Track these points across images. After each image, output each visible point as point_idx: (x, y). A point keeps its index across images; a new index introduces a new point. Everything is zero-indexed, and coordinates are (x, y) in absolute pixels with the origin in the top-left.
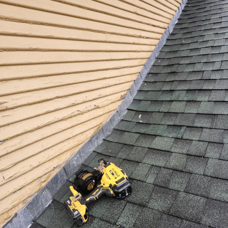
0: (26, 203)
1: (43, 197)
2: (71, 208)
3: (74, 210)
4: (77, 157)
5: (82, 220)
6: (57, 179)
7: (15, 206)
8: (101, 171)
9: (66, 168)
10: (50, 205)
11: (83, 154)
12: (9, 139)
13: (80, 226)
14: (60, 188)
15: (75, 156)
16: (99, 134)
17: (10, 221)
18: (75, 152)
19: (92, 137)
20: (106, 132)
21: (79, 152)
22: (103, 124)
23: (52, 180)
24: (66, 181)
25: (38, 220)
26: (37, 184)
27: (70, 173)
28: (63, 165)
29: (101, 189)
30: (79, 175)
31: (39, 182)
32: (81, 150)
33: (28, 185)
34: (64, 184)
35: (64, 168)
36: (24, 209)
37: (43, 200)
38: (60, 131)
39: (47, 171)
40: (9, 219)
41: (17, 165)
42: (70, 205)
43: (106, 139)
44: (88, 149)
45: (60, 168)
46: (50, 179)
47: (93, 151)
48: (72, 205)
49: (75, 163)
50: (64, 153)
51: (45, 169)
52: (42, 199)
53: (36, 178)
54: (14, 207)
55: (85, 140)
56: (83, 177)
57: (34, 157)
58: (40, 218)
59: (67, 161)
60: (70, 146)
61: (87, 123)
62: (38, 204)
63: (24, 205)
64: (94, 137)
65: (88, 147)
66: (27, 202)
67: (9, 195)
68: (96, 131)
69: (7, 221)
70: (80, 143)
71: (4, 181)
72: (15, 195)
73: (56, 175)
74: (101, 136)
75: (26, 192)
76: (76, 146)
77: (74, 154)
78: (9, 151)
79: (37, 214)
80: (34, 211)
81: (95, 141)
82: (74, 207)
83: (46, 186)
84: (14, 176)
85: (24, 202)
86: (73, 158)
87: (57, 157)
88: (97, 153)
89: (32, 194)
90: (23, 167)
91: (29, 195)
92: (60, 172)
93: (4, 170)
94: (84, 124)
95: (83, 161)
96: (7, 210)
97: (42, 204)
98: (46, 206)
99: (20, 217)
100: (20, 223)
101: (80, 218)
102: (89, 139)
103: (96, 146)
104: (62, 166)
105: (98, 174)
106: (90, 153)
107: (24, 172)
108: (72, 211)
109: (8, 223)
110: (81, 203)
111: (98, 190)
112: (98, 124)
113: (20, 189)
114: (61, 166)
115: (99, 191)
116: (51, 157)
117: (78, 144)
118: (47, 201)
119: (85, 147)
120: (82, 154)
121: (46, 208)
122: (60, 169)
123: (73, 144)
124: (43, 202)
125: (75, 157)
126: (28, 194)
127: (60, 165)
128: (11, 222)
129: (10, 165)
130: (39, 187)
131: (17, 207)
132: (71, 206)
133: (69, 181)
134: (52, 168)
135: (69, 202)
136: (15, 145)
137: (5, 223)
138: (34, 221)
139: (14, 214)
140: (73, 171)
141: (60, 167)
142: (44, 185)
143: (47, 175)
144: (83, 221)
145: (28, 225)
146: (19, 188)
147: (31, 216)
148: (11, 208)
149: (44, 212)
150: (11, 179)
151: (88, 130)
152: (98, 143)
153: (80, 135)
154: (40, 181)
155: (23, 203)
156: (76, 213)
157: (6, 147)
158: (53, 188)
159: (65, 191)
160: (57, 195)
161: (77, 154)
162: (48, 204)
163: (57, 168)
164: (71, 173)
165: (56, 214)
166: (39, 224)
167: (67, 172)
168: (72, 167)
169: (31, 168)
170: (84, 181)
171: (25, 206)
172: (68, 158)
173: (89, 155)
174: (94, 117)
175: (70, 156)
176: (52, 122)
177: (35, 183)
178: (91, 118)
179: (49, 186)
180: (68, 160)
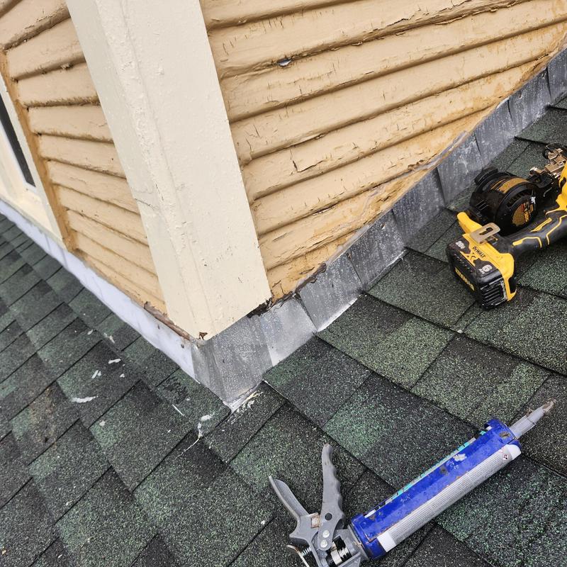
0: (344, 245)
1: (383, 240)
2: (471, 258)
3: (480, 263)
4: (470, 148)
5: (503, 292)
6: (417, 199)
7: (321, 245)
8: (555, 174)
9: (442, 173)
10: (400, 261)
11: (488, 144)
12: (305, 55)
13: (494, 307)
14: (423, 224)
15: (466, 143)
16: (537, 86)
17: (312, 280)
18: (465, 132)
19: (514, 92)
20: (557, 85)
21: (476, 135)
22: (551, 55)
23: (405, 197)
24: (438, 209)
25: (373, 290)
26: (370, 202)
27: (450, 188)
28: (434, 164)
29: (560, 219)
30: (484, 185)
31: (374, 198)
32: (483, 128)
33: (348, 198)
34: (434, 218)
35: (436, 172)
36: (341, 259)
37: (384, 247)
38: (429, 55)
39: (393, 172)
40: (310, 275)
41: (323, 139)
42: (467, 251)
43: (557, 106)
44: (502, 129)
45: (426, 169)
46: (399, 195)
47: (516, 138)
48: (472, 251)
49: (465, 163)
50: (436, 128)
51: (390, 165)
52: (380, 244)
53: (367, 185)
54: (318, 248)
55: (493, 99)
56: (499, 185)
57: (363, 124)
58: (377, 287)
59: (443, 155)
60: (454, 110)
61: (502, 45)
62: (371, 253)
63: (340, 248)
64: (520, 92)
65: (502, 123)
66: (346, 244)
67: (307, 216)
68: (527, 76)
69: (304, 278)
70: (481, 107)
71: (297, 177)
72: (320, 219)
73: (417, 186)
74: (540, 96)
75: (345, 217)
76: (468, 115)
77: (463, 136)
78: (307, 92)
79: (368, 279)
80: (363, 269)
81: (522, 108)
82: (477, 256)
83: (392, 211)
84: (317, 167)
85: (340, 242)
86: (460, 146)
87: (418, 139)
88: (528, 144)
89: (359, 225)
90: (336, 148)
91: (351, 227)
92: (424, 181)
93: (295, 146)
94: (495, 46)
95: (486, 164)
96: (303, 251)
97: (381, 255)
98: (389, 262)
99: (332, 274)
100: (331, 289)
101: (499, 282)
102: (508, 99)
103: (525, 124)
104: (429, 166)
105: (545, 183)
106: (507, 143)
107: (340, 162)
108: (474, 265)
109: (306, 282)
110: (497, 250)
111: (550, 220)
112: (535, 54)
113: (331, 206)
114: (427, 164)
115: (552, 223)
116: (405, 134)
117: (475, 109)
118: (392, 252)
119: (492, 121)
120: (483, 142)
121: (390, 266)
122: (425, 173)
123: (462, 108)
124: (384, 252)
125: (466, 147)
126: (350, 224)
127: (425, 162)
128: (314, 281)
129: (308, 134)
130: (374, 210)
131: (323, 251)
132: (470, 255)
133: (448, 210)
134: (405, 167)
135: (460, 244)
136: (319, 78)
137: (300, 282)
138: (363, 293)
139: (319, 266)
140: (459, 184)
141: (424, 168)
142: (385, 207)
143: (394, 182)
144: (504, 294)
145: (350, 300)
146: (329, 201)
147: (356, 278)
148: (312, 248)
149: (385, 275)
150: (310, 173)
151: (504, 70)
152: (530, 116)
153: (482, 81)
154: (377, 195)
155: (337, 243)
156: (487, 268)
157: (298, 79)
158: (408, 220)
159: (437, 233)
160: (416, 240)
161: (470, 139)
162: (393, 258)
163: (417, 168)
164: (453, 189)
165: (418, 281)
166: (377, 299)
167: (443, 185)
168: (455, 174)
169: (356, 154)
170: (504, 195)
171: (342, 251)
172: (448, 145)
173: (502, 148)
174: (527, 27)
175: (451, 142)
176: (410, 22)
177: (364, 198)
178: (517, 28)
179: (398, 212)
180: (445, 151)
